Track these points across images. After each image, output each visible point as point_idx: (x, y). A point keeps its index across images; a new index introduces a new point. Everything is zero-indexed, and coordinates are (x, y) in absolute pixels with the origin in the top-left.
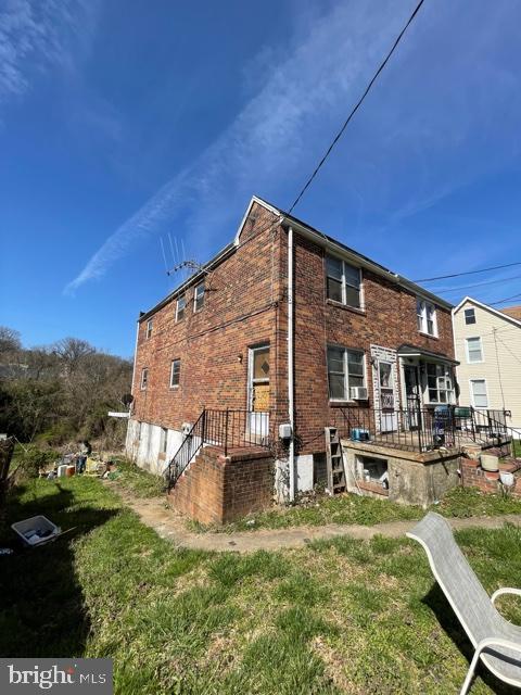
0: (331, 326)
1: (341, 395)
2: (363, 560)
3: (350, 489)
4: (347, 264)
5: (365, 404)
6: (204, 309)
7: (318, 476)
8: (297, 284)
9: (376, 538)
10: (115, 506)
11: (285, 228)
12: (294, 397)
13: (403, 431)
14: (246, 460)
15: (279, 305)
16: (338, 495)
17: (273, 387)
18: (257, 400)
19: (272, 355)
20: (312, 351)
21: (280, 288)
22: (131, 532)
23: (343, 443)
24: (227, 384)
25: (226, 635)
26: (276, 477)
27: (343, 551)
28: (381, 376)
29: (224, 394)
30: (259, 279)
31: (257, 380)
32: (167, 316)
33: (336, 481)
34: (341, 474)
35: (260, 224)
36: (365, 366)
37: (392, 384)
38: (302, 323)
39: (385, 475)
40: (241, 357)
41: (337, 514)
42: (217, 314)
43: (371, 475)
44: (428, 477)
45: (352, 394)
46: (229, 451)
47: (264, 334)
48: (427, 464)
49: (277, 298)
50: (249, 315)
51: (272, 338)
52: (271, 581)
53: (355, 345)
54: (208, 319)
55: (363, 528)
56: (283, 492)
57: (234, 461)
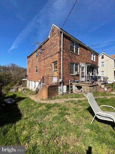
0: (71, 58)
1: (73, 73)
2: (76, 104)
3: (74, 92)
4: (75, 43)
5: (78, 75)
6: (42, 54)
7: (68, 90)
8: (64, 47)
9: (78, 100)
10: (26, 97)
11: (61, 33)
12: (63, 74)
13: (86, 81)
14: (53, 86)
15: (59, 52)
16: (71, 93)
17: (58, 71)
18: (55, 75)
19: (58, 64)
20: (67, 63)
21: (60, 48)
22: (29, 101)
23: (73, 83)
24: (48, 71)
25: (49, 116)
26: (59, 90)
27: (72, 102)
28: (82, 70)
29: (47, 73)
30: (55, 46)
31: (54, 70)
32: (34, 56)
33: (71, 91)
34: (72, 89)
35: (55, 32)
36: (78, 67)
37: (84, 71)
38: (65, 57)
39: (81, 89)
40: (51, 65)
41: (71, 96)
42: (45, 55)
43: (78, 89)
44: (90, 89)
45: (75, 73)
46: (49, 85)
47: (56, 59)
48: (90, 87)
49: (59, 51)
50: (53, 55)
51: (58, 60)
52: (58, 107)
53: (76, 62)
54: (43, 57)
55: (76, 99)
56: (60, 93)
57: (50, 87)
